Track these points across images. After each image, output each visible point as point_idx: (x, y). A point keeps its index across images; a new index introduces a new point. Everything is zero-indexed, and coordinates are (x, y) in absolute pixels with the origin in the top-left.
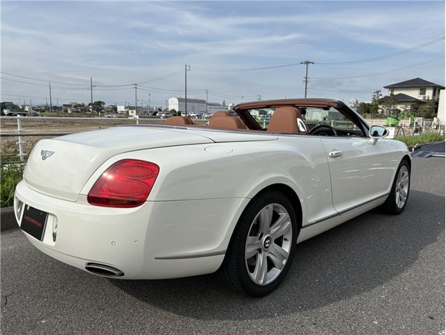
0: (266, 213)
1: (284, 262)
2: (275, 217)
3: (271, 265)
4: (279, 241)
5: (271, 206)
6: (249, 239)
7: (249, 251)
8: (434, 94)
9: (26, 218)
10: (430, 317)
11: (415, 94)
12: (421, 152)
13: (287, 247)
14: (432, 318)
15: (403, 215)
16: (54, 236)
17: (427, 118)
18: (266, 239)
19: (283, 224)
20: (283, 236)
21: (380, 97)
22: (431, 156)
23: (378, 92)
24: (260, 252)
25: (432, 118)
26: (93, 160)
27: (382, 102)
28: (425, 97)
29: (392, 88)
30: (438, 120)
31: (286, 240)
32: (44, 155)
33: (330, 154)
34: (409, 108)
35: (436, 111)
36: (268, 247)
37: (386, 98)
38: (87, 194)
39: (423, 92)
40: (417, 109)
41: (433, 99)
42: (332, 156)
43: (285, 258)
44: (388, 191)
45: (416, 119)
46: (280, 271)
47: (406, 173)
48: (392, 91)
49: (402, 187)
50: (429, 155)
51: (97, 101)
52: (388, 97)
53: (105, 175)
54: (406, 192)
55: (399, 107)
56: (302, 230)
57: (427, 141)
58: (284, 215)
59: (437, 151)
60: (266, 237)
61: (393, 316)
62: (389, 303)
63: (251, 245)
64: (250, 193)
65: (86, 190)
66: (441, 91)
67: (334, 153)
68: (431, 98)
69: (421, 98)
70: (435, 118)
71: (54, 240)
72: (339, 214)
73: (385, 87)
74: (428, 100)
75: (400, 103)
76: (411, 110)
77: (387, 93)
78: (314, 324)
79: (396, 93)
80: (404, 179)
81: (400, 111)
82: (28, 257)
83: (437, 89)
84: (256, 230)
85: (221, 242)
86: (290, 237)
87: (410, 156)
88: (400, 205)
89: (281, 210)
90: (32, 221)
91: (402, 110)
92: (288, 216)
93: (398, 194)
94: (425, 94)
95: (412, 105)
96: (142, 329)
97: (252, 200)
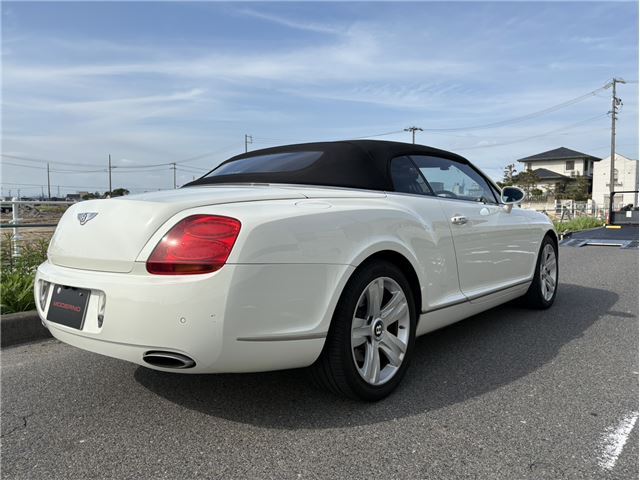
0: (375, 288)
1: (402, 357)
2: (387, 297)
3: (384, 360)
4: (393, 329)
5: (381, 280)
6: (356, 322)
7: (357, 337)
8: (586, 168)
9: (55, 304)
10: (592, 414)
11: (560, 169)
12: (572, 240)
13: (404, 337)
14: (595, 415)
15: (553, 309)
16: (101, 319)
17: (579, 200)
18: (377, 324)
19: (397, 305)
20: (397, 322)
21: (514, 174)
22: (586, 245)
23: (510, 167)
24: (370, 342)
25: (586, 200)
26: (150, 221)
27: (516, 180)
28: (573, 173)
29: (529, 161)
30: (594, 202)
31: (402, 327)
32: (83, 218)
33: (453, 220)
34: (553, 187)
35: (590, 191)
36: (379, 335)
37: (522, 174)
38: (146, 260)
39: (570, 166)
40: (564, 188)
41: (585, 175)
42: (455, 223)
43: (401, 351)
44: (530, 276)
45: (564, 202)
46: (396, 369)
47: (553, 254)
48: (529, 165)
49: (549, 272)
50: (583, 243)
51: (118, 188)
52: (524, 173)
53: (165, 239)
54: (554, 279)
55: (539, 187)
56: (422, 317)
57: (580, 227)
58: (398, 294)
59: (594, 238)
60: (377, 320)
61: (545, 415)
62: (539, 401)
63: (359, 329)
64: (355, 259)
65: (145, 256)
66: (595, 163)
67: (457, 218)
68: (581, 174)
69: (568, 174)
70: (589, 200)
71: (100, 326)
72: (468, 300)
73: (519, 161)
74: (578, 176)
75: (540, 181)
76: (556, 190)
77: (522, 168)
78: (446, 427)
79: (534, 168)
80: (550, 263)
81: (541, 192)
82: (46, 373)
83: (589, 161)
84: (363, 312)
85: (320, 321)
86: (406, 324)
87: (555, 231)
88: (548, 296)
89: (393, 288)
90: (66, 306)
91: (544, 191)
92: (403, 296)
93: (543, 282)
94: (572, 168)
95: (557, 184)
96: (219, 442)
97: (358, 268)
